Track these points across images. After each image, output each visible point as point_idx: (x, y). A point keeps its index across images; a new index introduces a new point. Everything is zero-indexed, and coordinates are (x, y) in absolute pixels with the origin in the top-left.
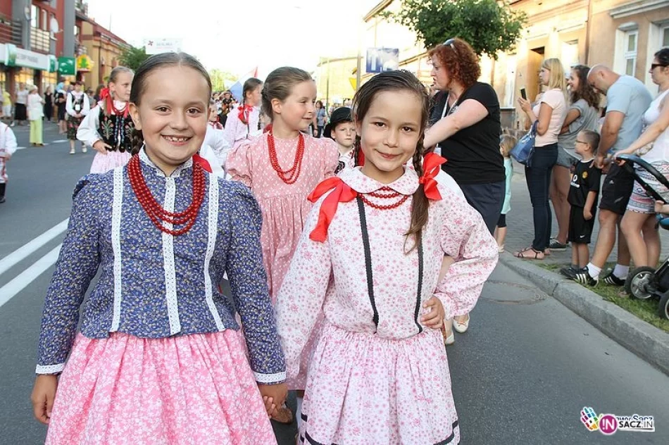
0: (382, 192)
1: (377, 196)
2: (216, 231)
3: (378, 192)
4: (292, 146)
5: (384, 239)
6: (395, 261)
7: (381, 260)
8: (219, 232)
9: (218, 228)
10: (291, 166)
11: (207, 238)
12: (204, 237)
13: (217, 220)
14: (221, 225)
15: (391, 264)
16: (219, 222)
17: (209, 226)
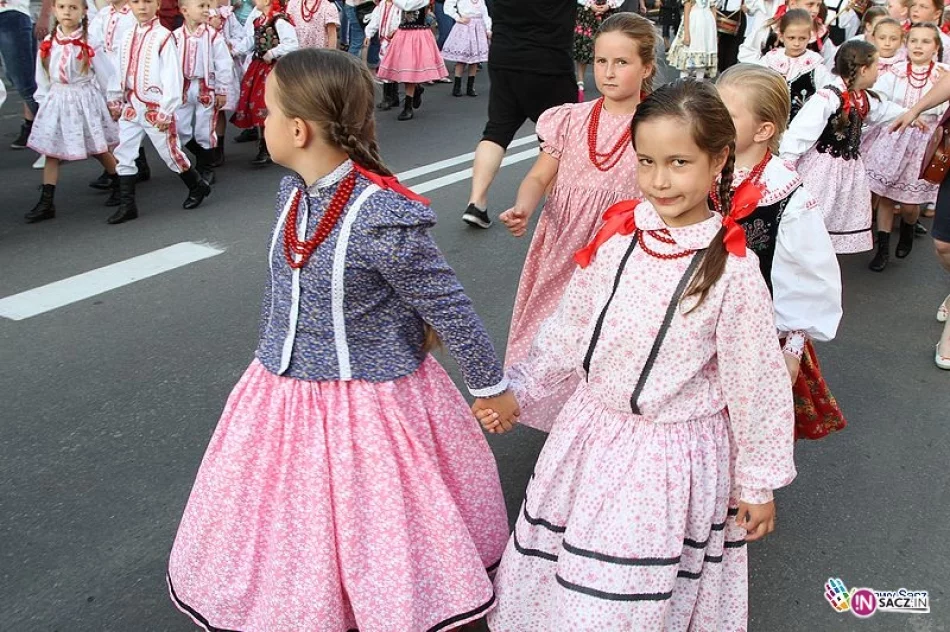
0: (662, 235)
1: (655, 236)
2: (343, 267)
3: (658, 233)
4: (621, 124)
5: (632, 291)
6: (630, 320)
7: (618, 314)
8: (347, 268)
9: (346, 263)
10: (608, 150)
11: (331, 275)
12: (327, 274)
13: (345, 254)
14: (350, 260)
15: (625, 322)
16: (348, 255)
17: (335, 261)
